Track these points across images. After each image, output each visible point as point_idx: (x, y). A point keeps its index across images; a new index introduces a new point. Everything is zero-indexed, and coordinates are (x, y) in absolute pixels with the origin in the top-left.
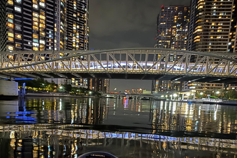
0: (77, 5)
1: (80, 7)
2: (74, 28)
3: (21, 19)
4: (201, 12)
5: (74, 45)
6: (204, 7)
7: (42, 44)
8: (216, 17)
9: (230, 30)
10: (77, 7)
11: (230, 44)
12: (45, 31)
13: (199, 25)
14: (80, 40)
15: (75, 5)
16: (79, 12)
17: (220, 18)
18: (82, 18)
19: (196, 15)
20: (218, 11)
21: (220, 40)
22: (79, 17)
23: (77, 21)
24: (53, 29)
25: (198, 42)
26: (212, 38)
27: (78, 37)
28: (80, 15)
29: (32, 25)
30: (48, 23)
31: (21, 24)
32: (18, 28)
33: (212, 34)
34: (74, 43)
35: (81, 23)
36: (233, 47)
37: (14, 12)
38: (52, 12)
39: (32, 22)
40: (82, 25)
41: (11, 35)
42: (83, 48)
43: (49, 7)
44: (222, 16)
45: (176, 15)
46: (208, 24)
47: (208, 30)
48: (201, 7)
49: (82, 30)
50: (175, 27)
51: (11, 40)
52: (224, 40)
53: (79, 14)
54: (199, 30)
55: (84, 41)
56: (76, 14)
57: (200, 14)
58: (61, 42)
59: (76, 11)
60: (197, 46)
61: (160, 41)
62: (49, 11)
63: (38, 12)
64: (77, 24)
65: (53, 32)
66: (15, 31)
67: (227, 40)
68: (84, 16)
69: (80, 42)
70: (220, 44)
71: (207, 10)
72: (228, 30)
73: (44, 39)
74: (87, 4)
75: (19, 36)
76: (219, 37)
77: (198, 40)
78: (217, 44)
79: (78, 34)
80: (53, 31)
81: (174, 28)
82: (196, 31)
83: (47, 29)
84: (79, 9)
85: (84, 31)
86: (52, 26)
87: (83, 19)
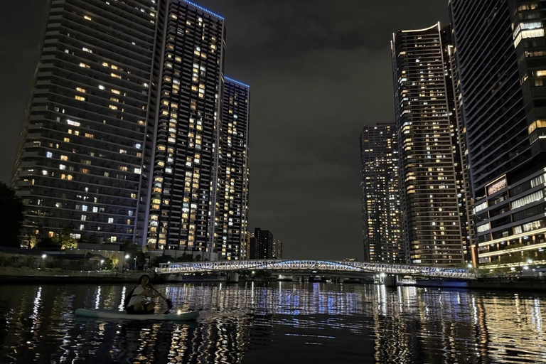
0: (232, 141)
1: (236, 143)
2: (228, 172)
3: (171, 182)
4: (410, 155)
5: (226, 197)
6: (412, 148)
7: (193, 209)
8: (432, 160)
9: (455, 177)
10: (232, 144)
11: (459, 195)
12: (198, 191)
13: (411, 172)
14: (235, 188)
15: (229, 141)
16: (235, 150)
17: (438, 161)
18: (239, 157)
19: (404, 158)
20: (433, 152)
21: (445, 191)
22: (234, 156)
23: (232, 162)
24: (208, 188)
25: (412, 193)
26: (432, 187)
27: (232, 184)
28: (237, 153)
29: (184, 186)
30: (203, 182)
31: (171, 187)
32: (166, 192)
33: (432, 183)
34: (227, 193)
35: (237, 164)
36: (464, 200)
37: (164, 175)
38: (208, 168)
39: (183, 183)
40: (238, 168)
41: (157, 201)
42: (241, 199)
43: (205, 163)
44: (441, 160)
45: (389, 138)
46: (422, 169)
47: (423, 178)
48: (409, 148)
49: (238, 174)
50: (390, 155)
51: (157, 207)
52: (450, 191)
53: (234, 153)
54: (411, 178)
55: (242, 189)
56: (231, 153)
57: (409, 157)
58: (217, 204)
59: (231, 148)
60: (412, 200)
61: (368, 178)
62: (204, 167)
63: (191, 170)
64: (231, 167)
65: (208, 193)
66: (163, 197)
67: (454, 191)
68: (242, 154)
69: (236, 191)
70: (446, 196)
71: (417, 153)
72: (453, 178)
73: (197, 202)
74: (247, 138)
75: (167, 202)
76: (442, 187)
77: (411, 191)
78: (441, 196)
79: (232, 180)
80: (207, 190)
81: (389, 157)
82: (407, 179)
83: (201, 189)
84: (235, 147)
85: (242, 175)
86: (207, 185)
87: (240, 159)
